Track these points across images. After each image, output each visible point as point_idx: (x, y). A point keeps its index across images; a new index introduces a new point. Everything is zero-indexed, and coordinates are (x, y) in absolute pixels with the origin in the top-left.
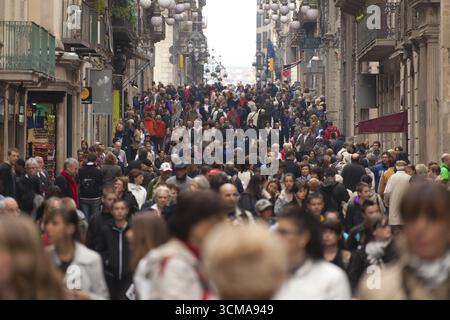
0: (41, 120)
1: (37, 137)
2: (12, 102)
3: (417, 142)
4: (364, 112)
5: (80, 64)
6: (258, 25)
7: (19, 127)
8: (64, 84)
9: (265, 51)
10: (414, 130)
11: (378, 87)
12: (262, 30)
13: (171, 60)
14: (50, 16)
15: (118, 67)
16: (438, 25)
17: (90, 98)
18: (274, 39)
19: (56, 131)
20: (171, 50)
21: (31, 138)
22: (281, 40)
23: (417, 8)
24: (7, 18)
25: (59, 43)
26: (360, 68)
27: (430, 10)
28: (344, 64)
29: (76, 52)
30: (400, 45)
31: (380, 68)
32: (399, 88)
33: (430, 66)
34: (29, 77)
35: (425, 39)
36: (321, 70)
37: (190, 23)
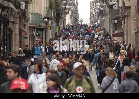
0: (39, 35)
1: (38, 38)
2: (32, 31)
3: (126, 39)
4: (114, 31)
5: (48, 22)
6: (91, 10)
7: (34, 36)
8: (44, 26)
9: (92, 16)
10: (125, 36)
11: (117, 26)
12: (91, 11)
13: (70, 18)
14: (41, 11)
15: (58, 21)
16: (130, 12)
17: (51, 29)
18: (94, 13)
19: (43, 37)
20: (70, 16)
21: (37, 39)
22: (96, 13)
23: (125, 8)
24: (31, 12)
25: (43, 17)
26: (113, 21)
27: (128, 9)
28: (110, 20)
29: (47, 19)
30: (122, 16)
31: (118, 21)
32: (122, 26)
33: (129, 22)
34: (36, 26)
35: (127, 15)
36: (104, 21)
37: (74, 10)
